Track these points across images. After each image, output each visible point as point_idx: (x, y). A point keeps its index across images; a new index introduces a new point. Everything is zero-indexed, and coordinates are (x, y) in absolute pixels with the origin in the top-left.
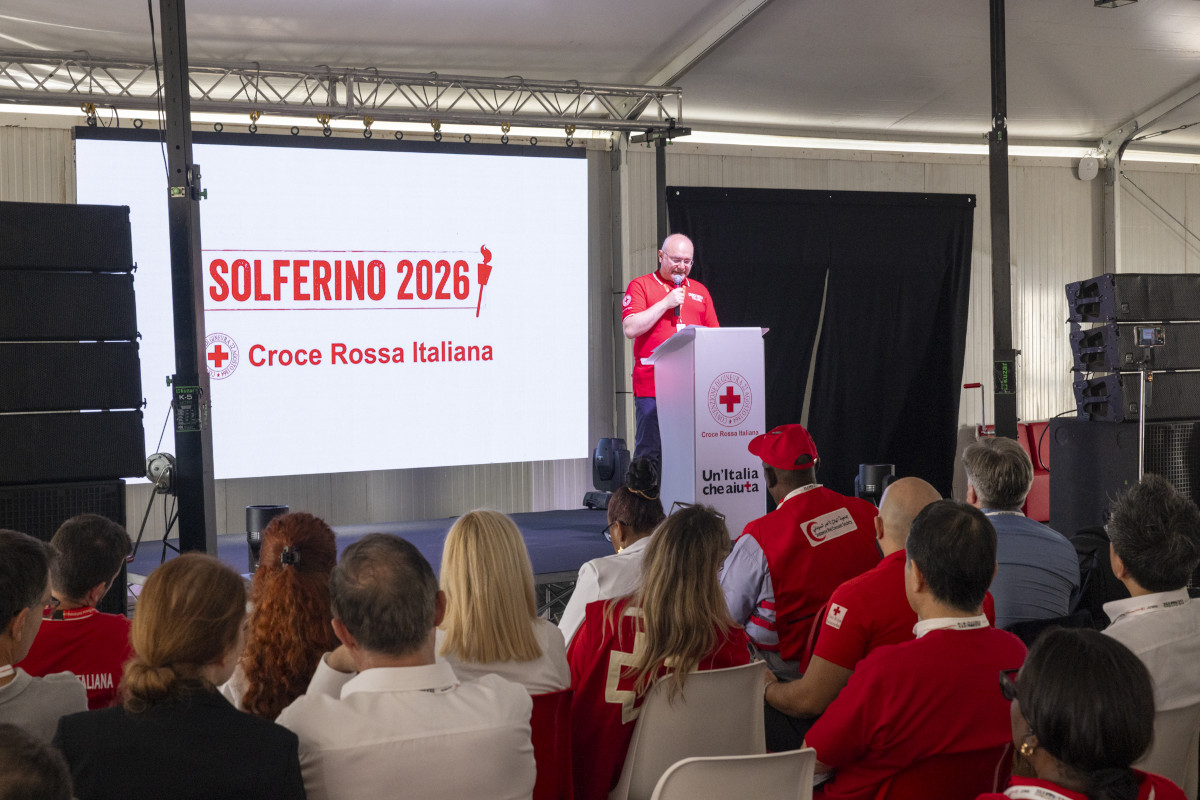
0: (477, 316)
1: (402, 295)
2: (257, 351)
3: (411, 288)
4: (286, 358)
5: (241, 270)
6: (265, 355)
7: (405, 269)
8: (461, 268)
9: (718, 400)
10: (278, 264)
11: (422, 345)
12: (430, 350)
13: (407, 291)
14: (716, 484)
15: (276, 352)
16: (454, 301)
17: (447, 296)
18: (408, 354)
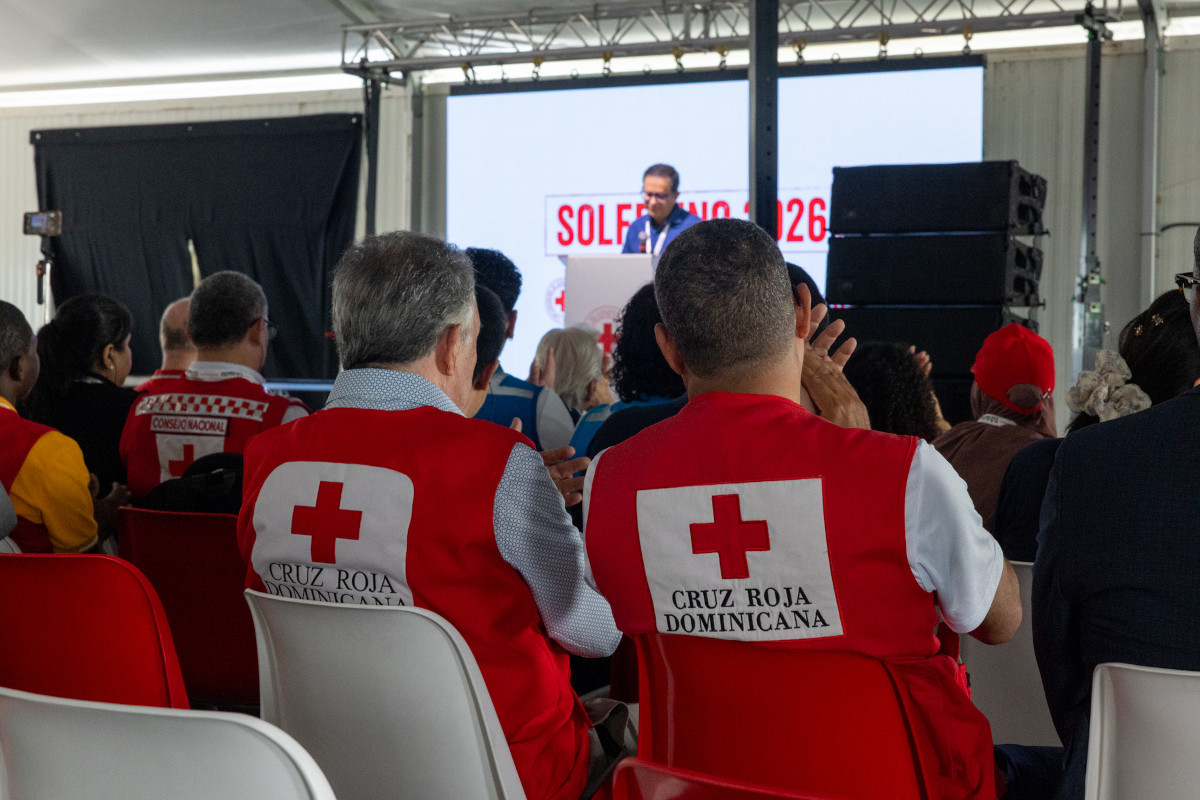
8: (817, 207)
10: (621, 208)
16: (807, 243)
17: (800, 239)
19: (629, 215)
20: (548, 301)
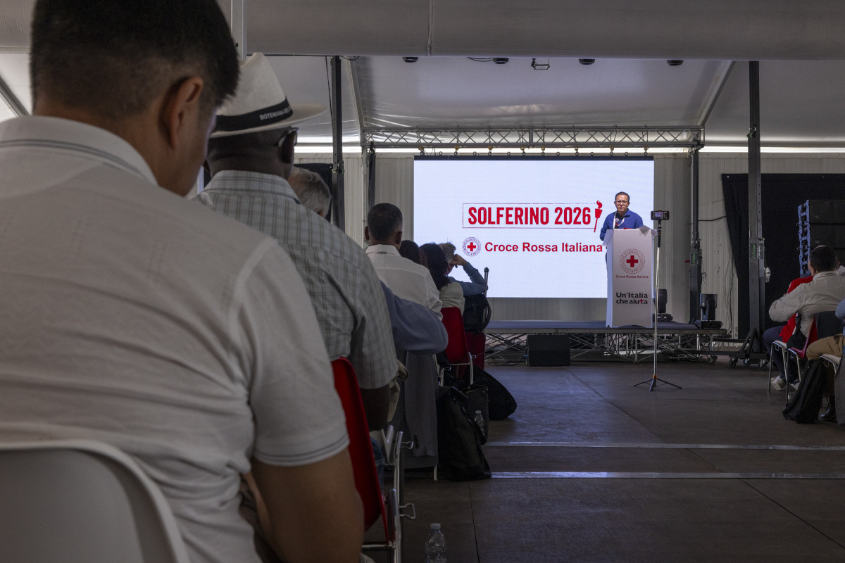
1: (557, 222)
2: (489, 245)
3: (562, 219)
4: (502, 248)
5: (482, 211)
6: (493, 247)
7: (559, 211)
8: (587, 211)
9: (626, 261)
10: (499, 209)
11: (567, 244)
12: (570, 246)
13: (559, 221)
14: (624, 299)
15: (497, 245)
16: (582, 225)
17: (580, 223)
18: (560, 248)
19: (503, 212)
20: (464, 247)
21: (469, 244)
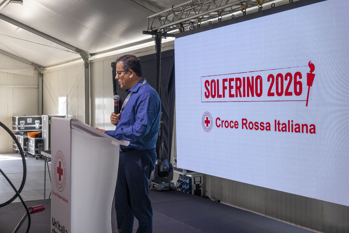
0: (307, 105)
1: (270, 94)
2: (218, 120)
4: (227, 124)
5: (213, 84)
6: (221, 123)
7: (271, 79)
8: (298, 77)
10: (225, 80)
11: (279, 121)
12: (282, 125)
13: (272, 91)
14: (56, 230)
15: (223, 121)
16: (294, 96)
17: (290, 94)
18: (273, 126)
19: (227, 84)
21: (205, 119)
